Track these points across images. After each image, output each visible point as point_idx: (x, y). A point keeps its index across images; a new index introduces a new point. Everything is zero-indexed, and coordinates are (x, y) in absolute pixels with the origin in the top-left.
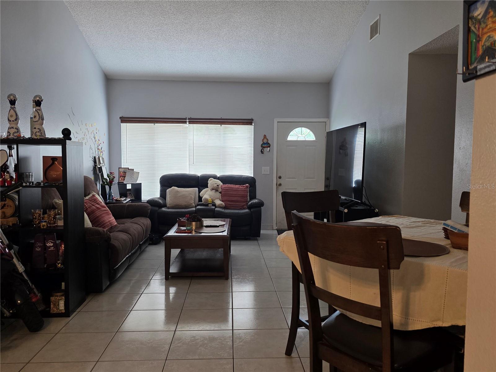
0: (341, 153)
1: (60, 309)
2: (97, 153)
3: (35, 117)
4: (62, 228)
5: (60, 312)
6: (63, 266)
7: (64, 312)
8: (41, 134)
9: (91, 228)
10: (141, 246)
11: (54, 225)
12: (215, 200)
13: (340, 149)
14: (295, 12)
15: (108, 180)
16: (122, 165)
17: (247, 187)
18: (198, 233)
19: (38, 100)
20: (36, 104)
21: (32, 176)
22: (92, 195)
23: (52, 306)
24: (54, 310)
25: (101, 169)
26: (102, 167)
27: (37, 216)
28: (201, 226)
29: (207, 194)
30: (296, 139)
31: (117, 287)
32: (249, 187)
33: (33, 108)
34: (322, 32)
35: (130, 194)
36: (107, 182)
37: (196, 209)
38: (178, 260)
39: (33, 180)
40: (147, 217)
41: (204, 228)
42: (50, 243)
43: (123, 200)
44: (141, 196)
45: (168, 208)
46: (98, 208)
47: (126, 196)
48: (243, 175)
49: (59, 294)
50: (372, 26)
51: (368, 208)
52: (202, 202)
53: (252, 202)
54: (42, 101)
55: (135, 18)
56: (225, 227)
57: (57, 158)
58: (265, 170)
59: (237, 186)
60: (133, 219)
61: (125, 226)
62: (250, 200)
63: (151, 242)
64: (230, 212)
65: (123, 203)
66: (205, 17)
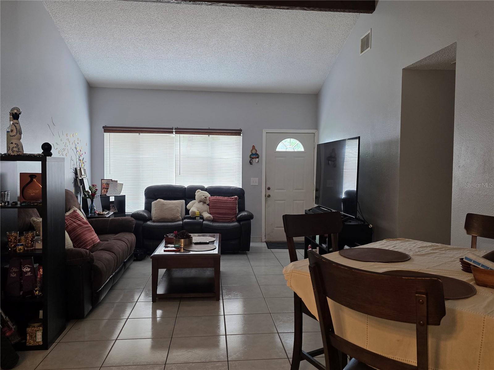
0: (330, 164)
1: (38, 340)
2: (78, 164)
3: (12, 131)
4: (41, 252)
5: (38, 344)
6: (41, 293)
7: (42, 344)
8: (19, 150)
9: (72, 250)
10: (125, 264)
11: (32, 248)
12: (202, 213)
13: (329, 160)
14: (286, 24)
15: (91, 193)
16: (105, 176)
17: (236, 199)
18: (188, 251)
19: (16, 113)
20: (13, 117)
21: (8, 195)
22: (73, 210)
23: (28, 338)
24: (30, 342)
25: (82, 181)
26: (84, 179)
27: (12, 239)
28: (189, 243)
29: (194, 207)
30: (285, 150)
31: (100, 310)
32: (238, 199)
33: (10, 121)
34: (312, 45)
35: (113, 206)
36: (88, 195)
37: (183, 223)
38: (165, 279)
39: (9, 200)
40: (131, 232)
41: (193, 245)
42: (27, 268)
43: (106, 214)
44: (125, 208)
45: (154, 222)
46: (80, 224)
47: (109, 209)
48: (231, 187)
49: (36, 325)
50: (362, 40)
51: (362, 223)
52: (189, 215)
53: (241, 215)
54: (20, 114)
55: (121, 25)
56: (215, 243)
57: (36, 175)
58: (254, 181)
59: (226, 198)
60: (117, 235)
61: (108, 244)
62: (239, 212)
63: (135, 258)
64: (219, 225)
65: (106, 217)
66: (194, 26)
